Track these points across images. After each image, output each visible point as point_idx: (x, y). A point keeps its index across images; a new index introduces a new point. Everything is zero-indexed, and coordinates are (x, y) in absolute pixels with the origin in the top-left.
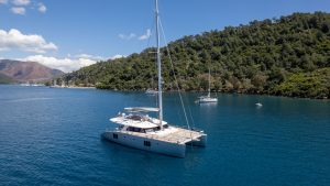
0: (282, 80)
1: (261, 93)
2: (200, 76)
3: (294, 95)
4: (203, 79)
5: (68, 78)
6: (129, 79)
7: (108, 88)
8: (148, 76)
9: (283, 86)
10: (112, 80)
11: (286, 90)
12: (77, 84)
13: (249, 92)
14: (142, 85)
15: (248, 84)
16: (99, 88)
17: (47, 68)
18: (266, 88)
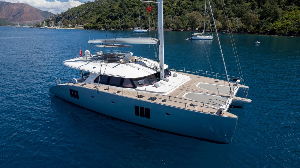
0: (276, 18)
1: (252, 33)
2: (188, 15)
3: (291, 33)
4: (191, 18)
5: (58, 19)
6: (116, 18)
7: (95, 28)
8: (136, 15)
9: (278, 24)
10: (98, 20)
11: (283, 28)
12: (65, 25)
13: (239, 31)
14: (129, 24)
15: (238, 23)
16: (86, 28)
17: (37, 10)
18: (258, 27)
